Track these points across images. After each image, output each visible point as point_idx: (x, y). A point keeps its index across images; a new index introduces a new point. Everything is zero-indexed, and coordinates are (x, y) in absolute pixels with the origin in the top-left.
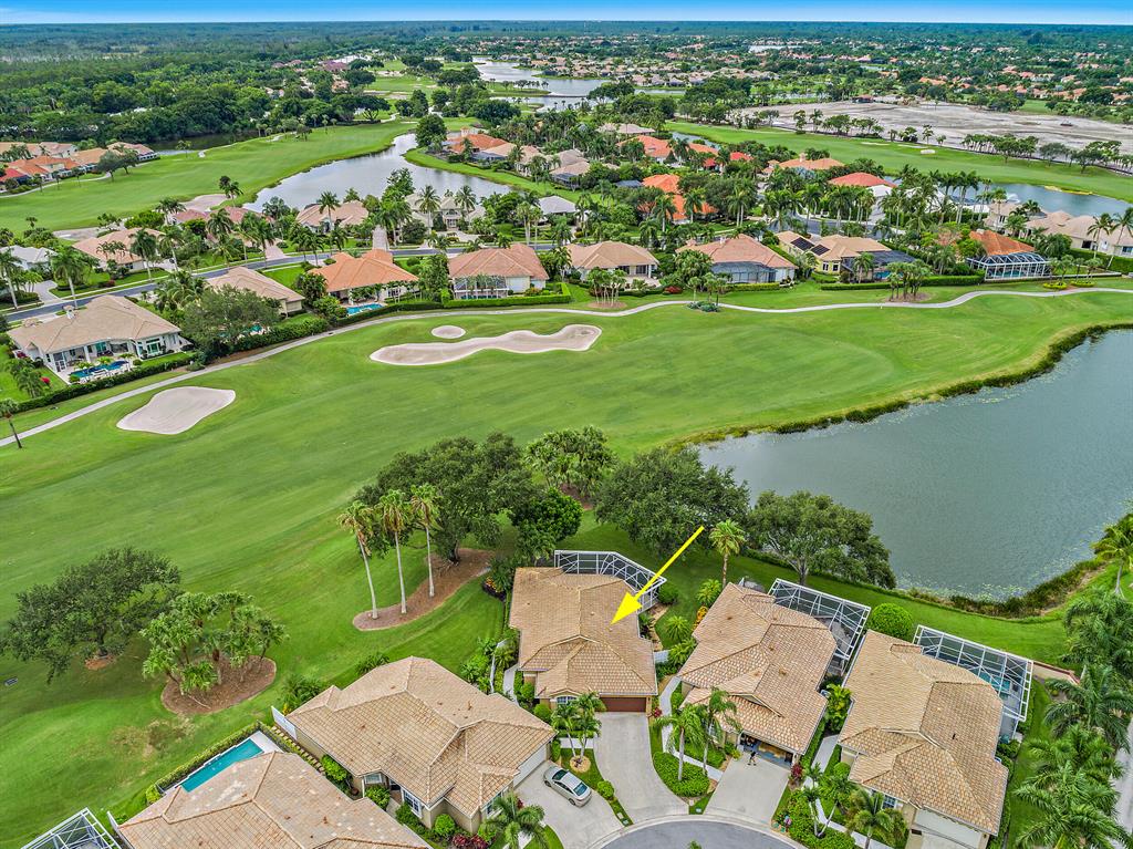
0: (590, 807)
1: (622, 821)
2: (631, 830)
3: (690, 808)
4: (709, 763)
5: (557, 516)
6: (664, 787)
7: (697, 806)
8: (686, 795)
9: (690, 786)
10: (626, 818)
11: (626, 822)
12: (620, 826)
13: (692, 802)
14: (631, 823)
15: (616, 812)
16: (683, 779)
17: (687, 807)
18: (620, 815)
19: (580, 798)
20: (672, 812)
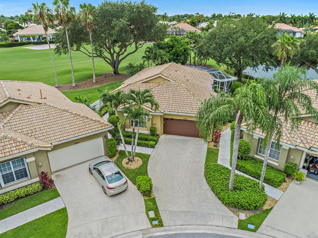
0: (122, 199)
1: (152, 220)
2: (159, 232)
3: (240, 221)
4: (267, 181)
5: (172, 47)
6: (211, 195)
7: (250, 220)
8: (236, 206)
9: (241, 197)
10: (157, 217)
11: (156, 223)
12: (146, 224)
13: (243, 216)
14: (161, 225)
15: (148, 210)
16: (235, 189)
17: (236, 220)
18: (152, 214)
19: (111, 185)
20: (216, 223)
